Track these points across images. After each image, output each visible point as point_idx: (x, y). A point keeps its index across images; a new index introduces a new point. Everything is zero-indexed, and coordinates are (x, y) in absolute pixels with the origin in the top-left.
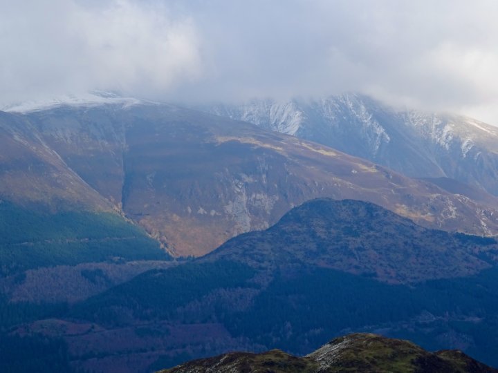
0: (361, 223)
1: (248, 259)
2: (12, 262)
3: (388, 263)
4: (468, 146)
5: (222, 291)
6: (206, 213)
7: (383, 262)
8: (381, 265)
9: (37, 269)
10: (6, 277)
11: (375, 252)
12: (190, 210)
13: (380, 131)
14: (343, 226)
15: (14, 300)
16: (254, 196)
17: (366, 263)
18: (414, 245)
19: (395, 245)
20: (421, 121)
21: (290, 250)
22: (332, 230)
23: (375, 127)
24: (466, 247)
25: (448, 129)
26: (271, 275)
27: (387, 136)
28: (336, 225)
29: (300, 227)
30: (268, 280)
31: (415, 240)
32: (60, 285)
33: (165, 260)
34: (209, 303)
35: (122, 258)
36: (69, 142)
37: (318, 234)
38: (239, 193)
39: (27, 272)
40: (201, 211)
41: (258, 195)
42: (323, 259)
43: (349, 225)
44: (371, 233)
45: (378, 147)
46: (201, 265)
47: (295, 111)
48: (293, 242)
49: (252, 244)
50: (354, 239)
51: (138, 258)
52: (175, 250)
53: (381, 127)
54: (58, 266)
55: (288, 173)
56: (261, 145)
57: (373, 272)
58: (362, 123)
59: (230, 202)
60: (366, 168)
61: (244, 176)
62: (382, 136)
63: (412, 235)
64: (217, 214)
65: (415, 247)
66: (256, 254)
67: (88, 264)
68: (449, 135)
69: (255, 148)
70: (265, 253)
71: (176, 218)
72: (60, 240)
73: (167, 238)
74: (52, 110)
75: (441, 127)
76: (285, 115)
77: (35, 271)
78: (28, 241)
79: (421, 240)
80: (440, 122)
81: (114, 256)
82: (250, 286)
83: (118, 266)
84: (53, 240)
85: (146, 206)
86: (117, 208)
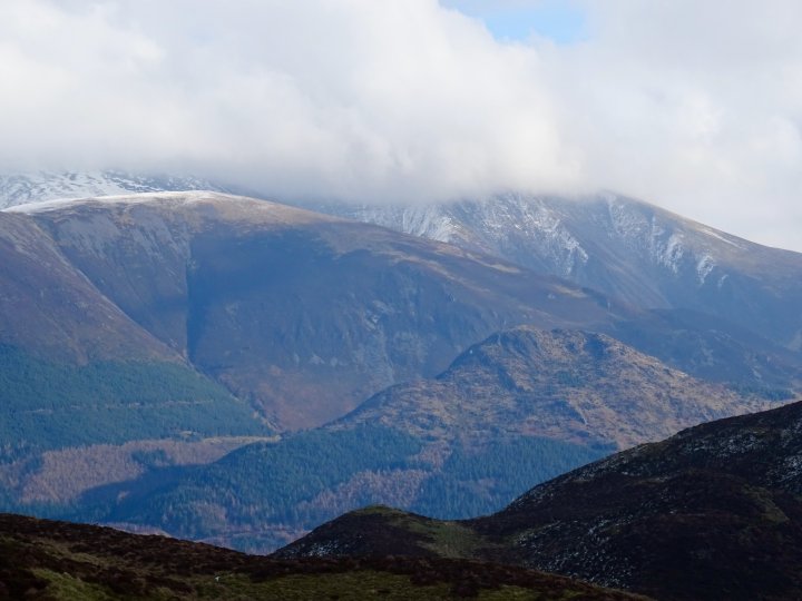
0: (585, 365)
1: (407, 423)
2: (20, 440)
3: (633, 427)
4: (707, 266)
5: (369, 474)
6: (323, 362)
7: (624, 426)
8: (622, 430)
9: (61, 450)
10: (11, 462)
11: (611, 411)
12: (297, 359)
13: (572, 245)
14: (555, 371)
15: (27, 500)
16: (397, 335)
17: (598, 427)
18: (671, 399)
19: (641, 399)
20: (633, 230)
21: (474, 409)
22: (539, 377)
23: (565, 239)
24: (749, 404)
25: (674, 241)
26: (447, 449)
27: (583, 252)
28: (545, 368)
29: (487, 373)
30: (443, 456)
31: (672, 391)
32: (99, 474)
33: (264, 436)
34: (350, 495)
35: (195, 433)
36: (102, 256)
37: (518, 384)
38: (373, 332)
39: (45, 455)
40: (316, 359)
41: (404, 334)
42: (529, 422)
43: (566, 369)
44: (603, 380)
45: (570, 269)
46: (333, 434)
47: (441, 215)
48: (478, 397)
49: (412, 399)
50: (576, 390)
51: (221, 432)
52: (276, 420)
53: (572, 239)
54: (93, 445)
55: (449, 299)
56: (405, 258)
57: (610, 441)
58: (544, 233)
59: (360, 345)
60: (569, 291)
61: (379, 304)
62: (576, 252)
63: (667, 384)
64: (341, 364)
65: (674, 402)
66: (422, 415)
67: (142, 443)
68: (677, 250)
69: (396, 261)
70: (436, 413)
71: (275, 370)
72: (95, 406)
73: (263, 402)
74: (73, 208)
75: (664, 238)
76: (426, 223)
77: (57, 453)
78: (44, 408)
79: (682, 392)
80: (662, 232)
81: (182, 429)
82: (414, 467)
83: (191, 444)
84: (85, 405)
85: (227, 353)
86: (181, 358)
